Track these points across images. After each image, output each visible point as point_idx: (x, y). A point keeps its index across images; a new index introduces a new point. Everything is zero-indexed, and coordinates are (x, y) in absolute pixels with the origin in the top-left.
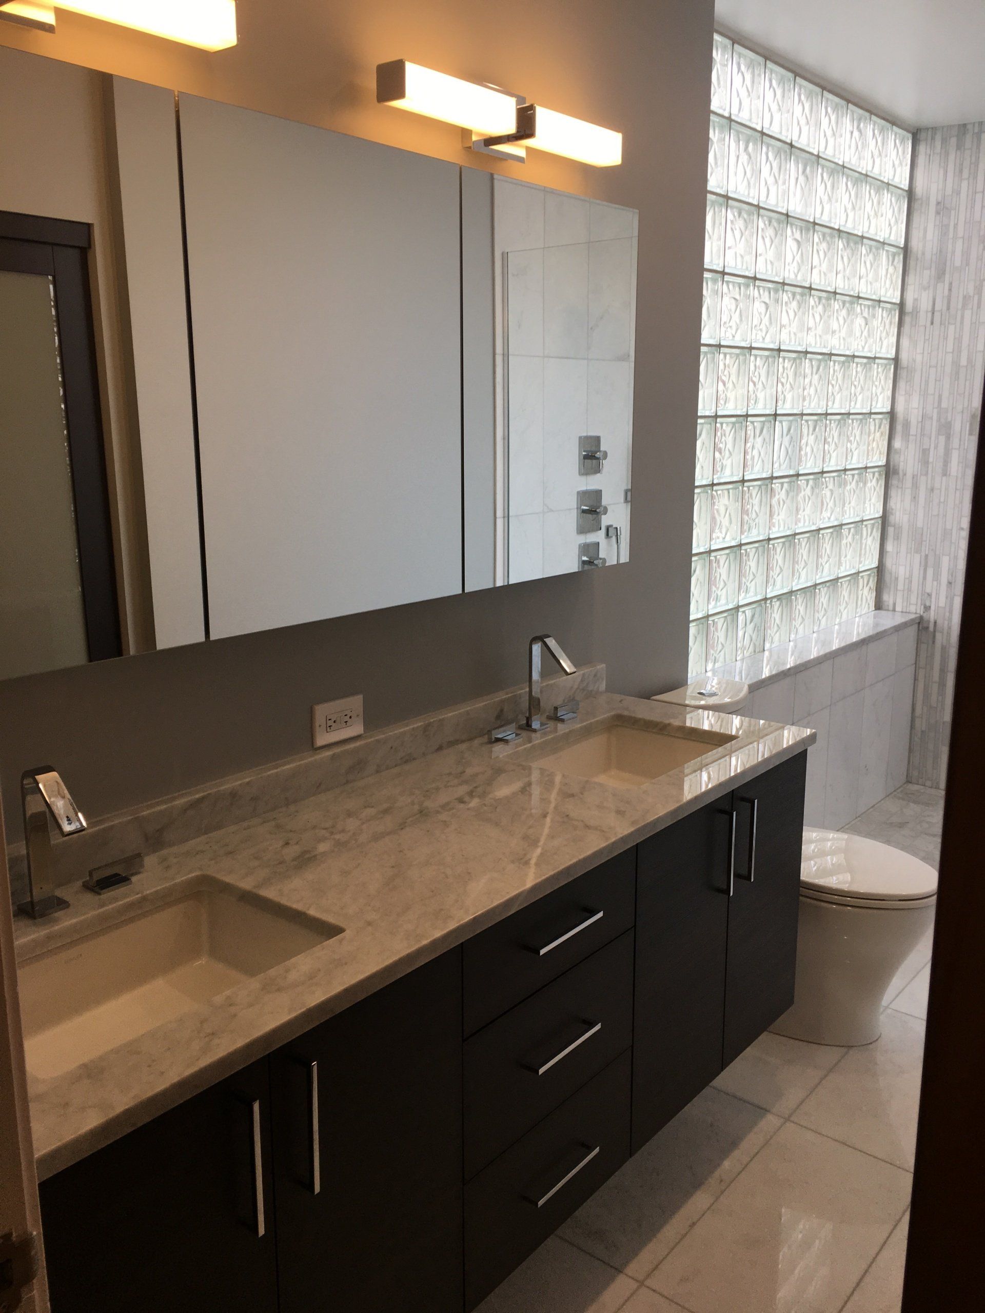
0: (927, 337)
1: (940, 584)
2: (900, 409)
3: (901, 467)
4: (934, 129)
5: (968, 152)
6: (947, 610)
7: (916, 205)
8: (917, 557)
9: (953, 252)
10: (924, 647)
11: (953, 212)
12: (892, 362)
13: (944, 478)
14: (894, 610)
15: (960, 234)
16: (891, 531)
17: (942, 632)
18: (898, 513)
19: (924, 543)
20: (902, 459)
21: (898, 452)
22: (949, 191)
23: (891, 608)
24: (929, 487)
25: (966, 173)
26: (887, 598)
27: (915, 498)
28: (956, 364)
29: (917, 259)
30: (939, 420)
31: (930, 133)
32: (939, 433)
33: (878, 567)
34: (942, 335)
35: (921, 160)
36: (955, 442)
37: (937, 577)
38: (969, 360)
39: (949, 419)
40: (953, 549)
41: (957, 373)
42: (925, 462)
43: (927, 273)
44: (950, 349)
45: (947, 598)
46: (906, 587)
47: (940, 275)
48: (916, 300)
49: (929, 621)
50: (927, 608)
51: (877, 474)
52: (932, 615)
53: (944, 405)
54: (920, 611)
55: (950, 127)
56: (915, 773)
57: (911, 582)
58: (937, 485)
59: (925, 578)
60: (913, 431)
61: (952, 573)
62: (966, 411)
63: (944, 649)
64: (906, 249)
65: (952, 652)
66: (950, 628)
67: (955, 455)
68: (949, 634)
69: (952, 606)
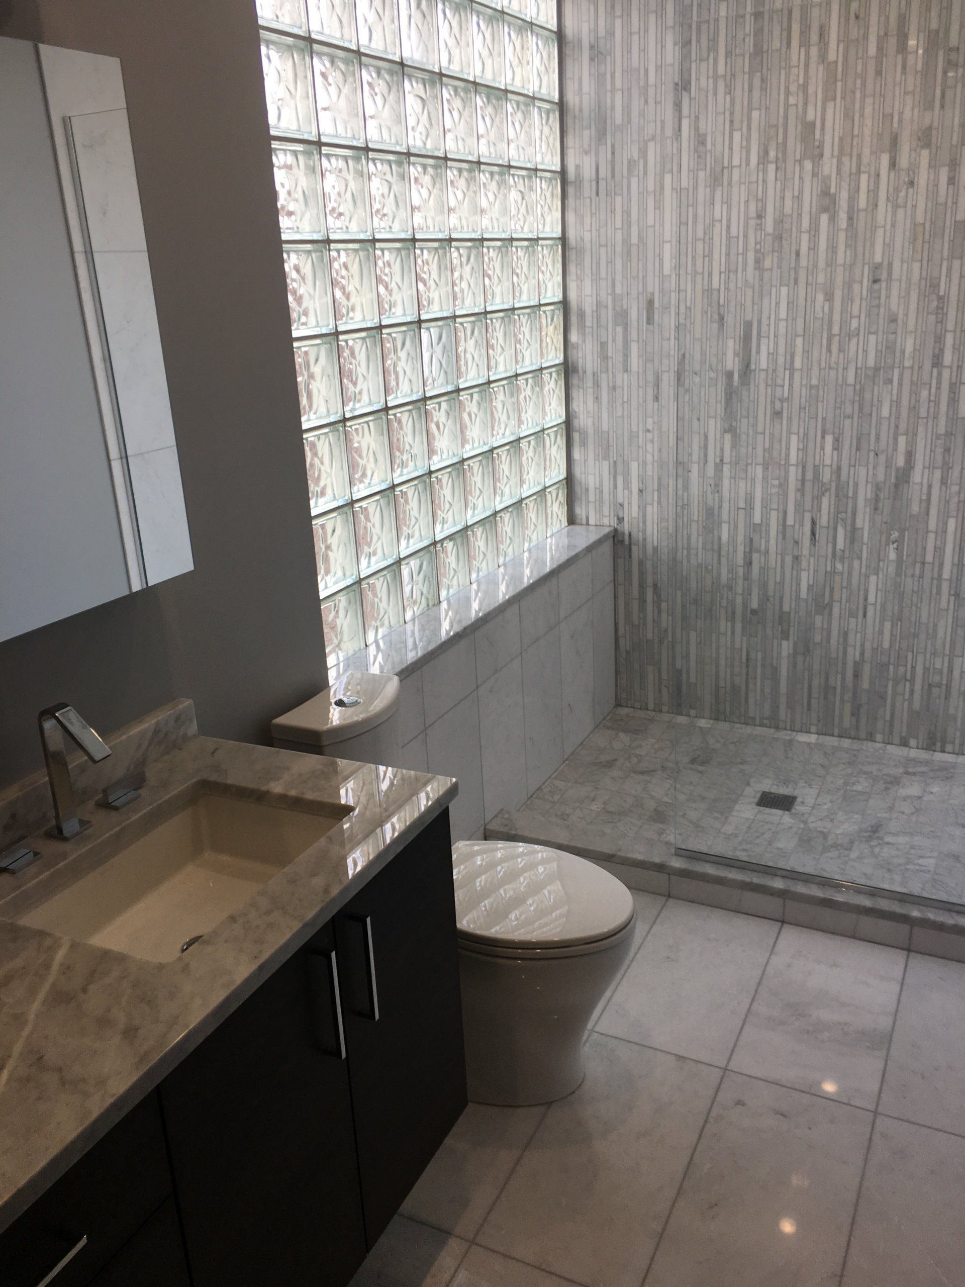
0: (594, 211)
1: (631, 492)
2: (573, 296)
3: (580, 365)
6: (641, 520)
7: (568, 51)
8: (606, 463)
9: (613, 108)
10: (620, 561)
11: (608, 58)
12: (559, 243)
13: (625, 375)
14: (588, 524)
15: (618, 84)
16: (576, 436)
17: (638, 545)
18: (581, 417)
19: (611, 448)
20: (580, 354)
21: (576, 347)
22: (602, 32)
23: (584, 522)
24: (611, 385)
25: (618, 12)
26: (580, 511)
27: (597, 399)
28: (626, 241)
29: (575, 117)
30: (614, 309)
32: (616, 324)
33: (567, 477)
34: (609, 208)
36: (634, 334)
37: (627, 485)
38: (640, 238)
39: (625, 307)
40: (641, 454)
41: (629, 254)
42: (605, 358)
43: (586, 133)
44: (619, 224)
45: (639, 507)
46: (597, 497)
47: (601, 135)
48: (577, 167)
49: (623, 533)
50: (620, 520)
51: (554, 375)
52: (626, 527)
53: (618, 290)
54: (614, 522)
56: (624, 696)
57: (601, 492)
58: (619, 383)
59: (615, 487)
60: (588, 323)
61: (642, 479)
62: (641, 297)
63: (641, 563)
64: (562, 105)
65: (649, 565)
66: (645, 540)
67: (634, 348)
68: (645, 546)
69: (645, 516)
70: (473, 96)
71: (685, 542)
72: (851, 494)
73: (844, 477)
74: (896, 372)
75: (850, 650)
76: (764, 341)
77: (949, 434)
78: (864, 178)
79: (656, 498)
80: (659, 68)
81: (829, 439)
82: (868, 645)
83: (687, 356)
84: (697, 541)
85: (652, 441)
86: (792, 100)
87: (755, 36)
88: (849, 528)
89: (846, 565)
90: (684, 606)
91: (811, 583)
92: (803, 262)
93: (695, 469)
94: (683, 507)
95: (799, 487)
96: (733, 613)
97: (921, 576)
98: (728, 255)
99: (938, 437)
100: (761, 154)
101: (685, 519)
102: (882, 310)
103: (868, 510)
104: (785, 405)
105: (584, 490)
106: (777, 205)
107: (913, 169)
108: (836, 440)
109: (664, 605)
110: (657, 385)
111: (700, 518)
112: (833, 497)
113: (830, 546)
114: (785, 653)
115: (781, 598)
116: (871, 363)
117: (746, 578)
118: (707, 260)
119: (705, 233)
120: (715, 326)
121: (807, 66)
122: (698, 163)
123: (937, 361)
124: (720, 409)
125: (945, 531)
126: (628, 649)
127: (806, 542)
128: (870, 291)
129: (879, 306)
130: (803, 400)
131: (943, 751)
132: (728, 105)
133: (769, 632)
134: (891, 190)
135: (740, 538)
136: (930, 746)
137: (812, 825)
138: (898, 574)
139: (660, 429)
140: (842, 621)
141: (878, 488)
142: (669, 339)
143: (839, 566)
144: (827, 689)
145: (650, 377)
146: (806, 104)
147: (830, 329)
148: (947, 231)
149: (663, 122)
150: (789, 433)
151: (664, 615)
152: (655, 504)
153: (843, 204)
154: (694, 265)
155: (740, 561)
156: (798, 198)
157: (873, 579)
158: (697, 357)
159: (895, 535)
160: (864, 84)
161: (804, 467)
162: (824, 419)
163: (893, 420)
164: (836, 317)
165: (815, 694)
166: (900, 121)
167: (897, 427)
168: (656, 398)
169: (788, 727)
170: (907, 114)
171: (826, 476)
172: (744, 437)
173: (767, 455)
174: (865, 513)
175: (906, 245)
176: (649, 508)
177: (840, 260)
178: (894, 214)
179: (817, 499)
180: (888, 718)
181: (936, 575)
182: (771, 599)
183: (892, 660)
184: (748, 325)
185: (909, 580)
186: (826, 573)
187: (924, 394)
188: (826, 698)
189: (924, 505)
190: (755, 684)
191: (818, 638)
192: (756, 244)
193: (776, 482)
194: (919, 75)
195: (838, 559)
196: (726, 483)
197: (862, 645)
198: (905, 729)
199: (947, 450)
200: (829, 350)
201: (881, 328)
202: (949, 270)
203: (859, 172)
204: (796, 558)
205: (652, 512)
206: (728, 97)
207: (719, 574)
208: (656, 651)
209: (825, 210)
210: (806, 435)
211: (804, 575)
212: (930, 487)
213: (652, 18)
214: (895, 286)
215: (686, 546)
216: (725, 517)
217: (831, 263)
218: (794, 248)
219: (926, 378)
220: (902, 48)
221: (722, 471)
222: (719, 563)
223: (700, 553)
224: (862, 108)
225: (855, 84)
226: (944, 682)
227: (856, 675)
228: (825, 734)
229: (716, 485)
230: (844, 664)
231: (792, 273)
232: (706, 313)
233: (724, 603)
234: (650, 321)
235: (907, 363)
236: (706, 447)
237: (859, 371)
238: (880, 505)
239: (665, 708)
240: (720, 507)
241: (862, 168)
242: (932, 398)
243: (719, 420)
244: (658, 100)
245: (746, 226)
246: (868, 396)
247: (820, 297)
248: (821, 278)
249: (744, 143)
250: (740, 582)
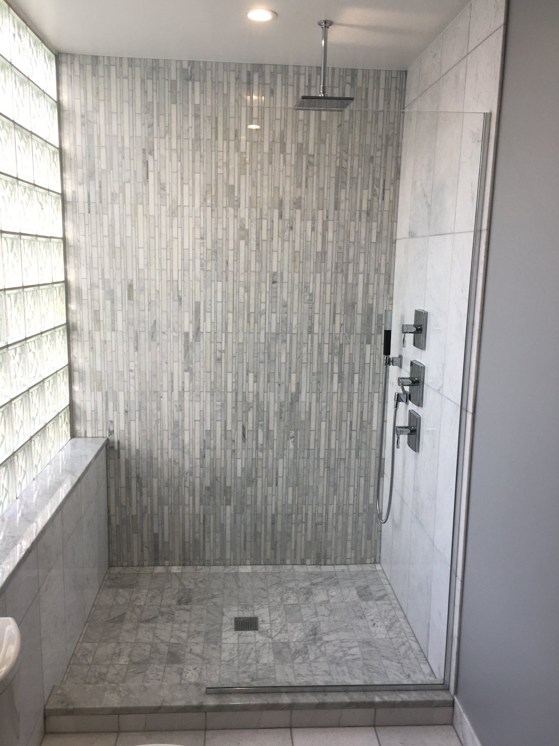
0: (87, 223)
1: (118, 413)
2: (71, 278)
3: (79, 325)
4: (73, 55)
5: (101, 80)
6: (127, 432)
7: (65, 115)
8: (99, 394)
9: (99, 157)
10: (112, 462)
11: (95, 125)
12: (61, 241)
13: (113, 333)
14: (86, 437)
15: (103, 144)
16: (76, 375)
17: (124, 449)
18: (80, 361)
19: (103, 383)
20: (79, 317)
21: (75, 313)
22: (90, 108)
23: (83, 435)
24: (102, 339)
25: (101, 97)
26: (79, 428)
27: (92, 349)
28: (112, 245)
29: (71, 159)
30: (104, 288)
31: (69, 57)
32: (105, 299)
33: (69, 405)
34: (98, 222)
35: (64, 78)
36: (119, 306)
37: (116, 408)
38: (122, 243)
39: (112, 287)
40: (126, 387)
41: (114, 253)
42: (97, 321)
43: (80, 171)
44: (106, 233)
45: (125, 423)
46: (93, 417)
47: (91, 175)
48: (74, 192)
49: (114, 442)
50: (111, 432)
51: (62, 332)
52: (116, 437)
53: (107, 276)
54: (106, 434)
55: (85, 56)
56: (115, 559)
57: (96, 413)
58: (108, 338)
59: (107, 409)
60: (85, 296)
61: (127, 403)
62: (123, 282)
63: (127, 462)
64: (61, 150)
65: (133, 463)
66: (130, 445)
67: (119, 315)
68: (130, 450)
69: (129, 429)
70: (13, 130)
71: (159, 444)
72: (265, 409)
73: (261, 399)
74: (288, 335)
75: (269, 507)
76: (208, 315)
77: (319, 373)
78: (264, 222)
79: (137, 416)
80: (131, 138)
81: (251, 375)
82: (279, 503)
83: (157, 321)
84: (168, 444)
85: (134, 378)
86: (220, 171)
87: (195, 128)
88: (265, 430)
89: (264, 454)
90: (159, 489)
91: (243, 466)
92: (231, 268)
93: (165, 395)
94: (157, 421)
95: (234, 406)
96: (194, 490)
97: (308, 458)
98: (183, 260)
99: (313, 375)
100: (202, 201)
101: (159, 429)
102: (278, 299)
103: (276, 419)
104: (223, 354)
105: (82, 412)
106: (213, 233)
107: (292, 220)
108: (255, 376)
109: (144, 490)
110: (137, 339)
111: (170, 428)
112: (255, 412)
113: (254, 442)
114: (228, 515)
115: (225, 478)
116: (274, 330)
117: (202, 466)
118: (169, 261)
119: (167, 245)
120: (176, 303)
121: (228, 152)
122: (161, 201)
123: (310, 331)
124: (181, 356)
125: (320, 430)
126: (118, 523)
127: (240, 440)
128: (271, 288)
129: (276, 297)
130: (234, 352)
131: (325, 564)
132: (179, 168)
133: (218, 501)
134: (280, 231)
135: (197, 440)
136: (318, 563)
137: (276, 638)
138: (295, 457)
139: (139, 370)
140: (263, 489)
141: (281, 405)
142: (144, 310)
143: (260, 454)
144: (256, 535)
145: (132, 335)
146: (228, 174)
147: (249, 308)
148: (312, 257)
149: (135, 172)
150: (227, 372)
151: (145, 497)
152: (137, 420)
153: (253, 236)
154: (160, 263)
155: (197, 455)
156: (226, 229)
157: (281, 461)
158: (165, 322)
159: (292, 433)
160: (262, 169)
161: (236, 393)
162: (247, 363)
163: (288, 364)
164: (252, 302)
165: (248, 539)
166: (284, 192)
167: (290, 368)
168: (136, 349)
169: (232, 564)
170: (287, 189)
171: (250, 398)
172: (197, 374)
173: (213, 386)
174: (274, 420)
175: (290, 264)
176: (133, 423)
177: (253, 268)
178: (283, 245)
179: (246, 412)
180: (293, 548)
181: (316, 457)
182: (219, 479)
183: (294, 512)
184: (198, 305)
185: (301, 460)
186: (253, 459)
187: (305, 349)
188: (255, 540)
189: (308, 414)
190: (210, 537)
191: (249, 502)
192: (201, 255)
193: (219, 403)
194: (293, 167)
195: (259, 450)
196: (186, 404)
197: (276, 503)
198: (303, 553)
199: (318, 382)
200: (249, 322)
201: (278, 310)
202: (315, 278)
203: (261, 218)
204: (234, 451)
205: (135, 426)
206: (179, 163)
207: (183, 465)
208: (139, 523)
209: (242, 238)
210: (237, 373)
211: (239, 462)
212: (310, 403)
213: (126, 105)
214: (285, 285)
215: (160, 448)
216: (186, 426)
217: (247, 269)
218: (224, 259)
219: (305, 341)
220: (283, 150)
221: (184, 396)
222: (183, 457)
223: (170, 452)
224: (262, 181)
225: (257, 167)
226: (324, 521)
227: (273, 523)
228: (256, 565)
229: (180, 406)
230: (266, 516)
231: (224, 274)
232: (170, 295)
233: (187, 484)
234: (130, 298)
235: (294, 331)
236: (172, 381)
237: (267, 335)
238: (283, 416)
239: (146, 563)
240: (183, 420)
241: (264, 217)
242: (309, 352)
243: (180, 364)
244: (132, 157)
245: (194, 243)
246: (273, 350)
247: (242, 290)
248: (242, 278)
249: (191, 193)
250: (198, 469)
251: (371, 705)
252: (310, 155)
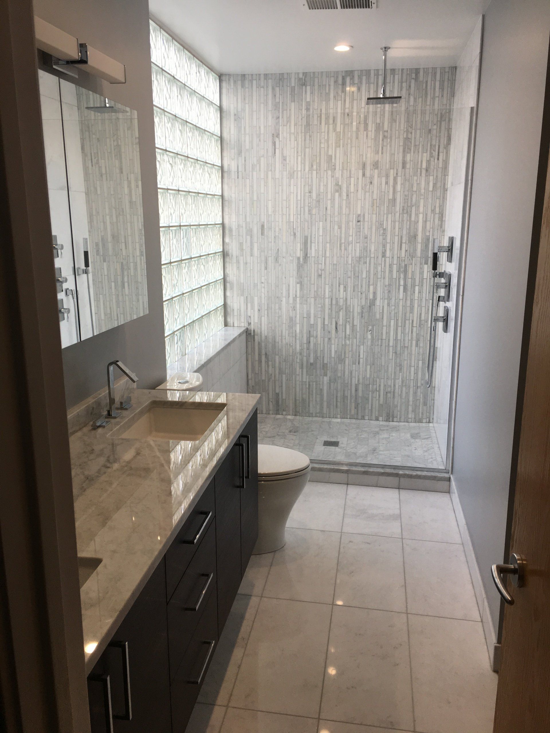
0: (236, 185)
1: (254, 311)
2: (226, 222)
3: (230, 252)
4: (229, 75)
5: (247, 90)
6: (259, 324)
7: (224, 115)
8: (242, 298)
9: (245, 141)
10: (249, 343)
11: (243, 120)
12: (220, 197)
13: (251, 257)
14: (234, 326)
15: (247, 132)
16: (228, 285)
17: (258, 335)
18: (231, 276)
19: (245, 291)
20: (230, 247)
21: (228, 244)
22: (240, 110)
23: (232, 325)
24: (245, 262)
25: (247, 101)
26: (230, 320)
27: (238, 268)
28: (252, 199)
29: (227, 144)
30: (246, 228)
31: (227, 77)
32: (247, 235)
33: (224, 305)
34: (243, 184)
35: (224, 91)
36: (255, 239)
37: (253, 308)
38: (258, 198)
39: (251, 227)
40: (259, 293)
41: (253, 204)
42: (242, 250)
43: (233, 151)
44: (248, 192)
45: (258, 318)
46: (238, 314)
47: (240, 153)
48: (229, 165)
49: (251, 330)
50: (249, 324)
51: (219, 256)
52: (252, 327)
53: (248, 220)
54: (246, 325)
55: (237, 75)
57: (240, 311)
58: (248, 261)
59: (247, 309)
60: (234, 233)
61: (260, 305)
62: (258, 223)
63: (259, 344)
64: (221, 138)
65: (263, 344)
66: (261, 333)
67: (256, 245)
68: (261, 336)
69: (261, 322)
70: (195, 131)
71: (280, 333)
72: (351, 311)
73: (348, 303)
74: (368, 259)
75: (353, 379)
76: (313, 245)
77: (390, 285)
78: (352, 179)
79: (266, 313)
80: (265, 127)
81: (342, 287)
82: (361, 377)
83: (280, 250)
84: (285, 333)
85: (264, 288)
86: (322, 146)
87: (307, 117)
88: (351, 325)
89: (351, 341)
90: (280, 363)
91: (336, 350)
92: (329, 212)
93: (284, 300)
94: (279, 317)
95: (330, 307)
96: (302, 365)
97: (381, 345)
98: (297, 207)
99: (385, 286)
100: (310, 167)
101: (280, 322)
102: (361, 233)
103: (359, 317)
104: (323, 272)
105: (232, 310)
106: (317, 188)
107: (372, 177)
108: (345, 287)
109: (270, 363)
110: (266, 263)
111: (287, 323)
112: (344, 312)
113: (344, 333)
114: (325, 382)
115: (323, 357)
116: (358, 255)
117: (308, 349)
118: (288, 209)
119: (287, 198)
120: (292, 237)
121: (328, 132)
122: (283, 168)
123: (384, 255)
124: (295, 273)
125: (390, 326)
126: (253, 385)
127: (334, 331)
128: (356, 225)
129: (360, 232)
130: (330, 270)
131: (393, 421)
132: (296, 145)
133: (318, 372)
134: (363, 185)
135: (305, 331)
136: (387, 420)
137: (349, 451)
138: (372, 345)
139: (268, 283)
140: (350, 367)
141: (362, 308)
142: (271, 242)
143: (348, 342)
144: (344, 397)
145: (263, 259)
146: (328, 147)
147: (341, 240)
148: (386, 203)
149: (267, 150)
150: (325, 284)
151: (270, 367)
152: (266, 316)
153: (344, 190)
154: (282, 211)
155: (305, 341)
156: (326, 186)
157: (362, 347)
158: (284, 250)
159: (370, 328)
160: (351, 142)
161: (332, 299)
162: (339, 278)
163: (367, 278)
164: (343, 236)
165: (339, 400)
166: (366, 158)
167: (369, 282)
168: (266, 268)
169: (328, 416)
170: (369, 155)
171: (341, 302)
172: (305, 286)
173: (315, 293)
174: (357, 318)
175: (370, 208)
176: (263, 318)
177: (344, 212)
178: (365, 194)
179: (338, 312)
180: (370, 408)
181: (387, 345)
182: (319, 358)
183: (371, 383)
184: (306, 238)
185: (376, 347)
186: (342, 345)
187: (379, 268)
188: (344, 401)
189: (381, 314)
190: (313, 397)
191: (339, 375)
192: (309, 203)
193: (320, 306)
194: (373, 140)
195: (347, 339)
196: (298, 306)
197: (358, 376)
198: (377, 413)
199: (389, 292)
200: (341, 249)
201: (361, 241)
202: (387, 218)
203: (350, 177)
204: (330, 339)
205: (264, 320)
206: (296, 142)
207: (296, 348)
208: (266, 385)
209: (337, 191)
210: (332, 285)
211: (333, 346)
212: (383, 307)
213: (262, 105)
214: (366, 224)
215: (280, 335)
216: (298, 321)
217: (340, 213)
218: (325, 207)
219: (380, 262)
220: (366, 129)
221: (296, 301)
222: (296, 342)
223: (287, 338)
224: (351, 151)
225: (348, 142)
226: (392, 391)
227: (356, 390)
228: (344, 418)
229: (294, 307)
230: (351, 385)
231: (324, 216)
232: (288, 231)
233: (298, 361)
234: (262, 234)
235: (372, 256)
236: (289, 290)
237: (353, 258)
238: (364, 315)
239: (271, 412)
240: (296, 317)
241: (352, 176)
242: (383, 270)
243: (294, 279)
244: (265, 140)
245: (304, 196)
246: (357, 269)
247: (336, 227)
248: (336, 219)
249: (303, 162)
250: (305, 350)
251: (397, 475)
252: (385, 131)
